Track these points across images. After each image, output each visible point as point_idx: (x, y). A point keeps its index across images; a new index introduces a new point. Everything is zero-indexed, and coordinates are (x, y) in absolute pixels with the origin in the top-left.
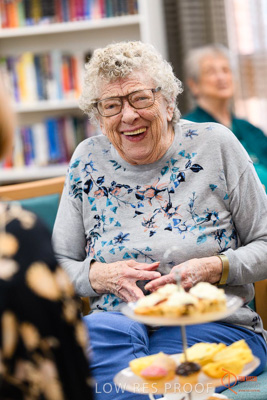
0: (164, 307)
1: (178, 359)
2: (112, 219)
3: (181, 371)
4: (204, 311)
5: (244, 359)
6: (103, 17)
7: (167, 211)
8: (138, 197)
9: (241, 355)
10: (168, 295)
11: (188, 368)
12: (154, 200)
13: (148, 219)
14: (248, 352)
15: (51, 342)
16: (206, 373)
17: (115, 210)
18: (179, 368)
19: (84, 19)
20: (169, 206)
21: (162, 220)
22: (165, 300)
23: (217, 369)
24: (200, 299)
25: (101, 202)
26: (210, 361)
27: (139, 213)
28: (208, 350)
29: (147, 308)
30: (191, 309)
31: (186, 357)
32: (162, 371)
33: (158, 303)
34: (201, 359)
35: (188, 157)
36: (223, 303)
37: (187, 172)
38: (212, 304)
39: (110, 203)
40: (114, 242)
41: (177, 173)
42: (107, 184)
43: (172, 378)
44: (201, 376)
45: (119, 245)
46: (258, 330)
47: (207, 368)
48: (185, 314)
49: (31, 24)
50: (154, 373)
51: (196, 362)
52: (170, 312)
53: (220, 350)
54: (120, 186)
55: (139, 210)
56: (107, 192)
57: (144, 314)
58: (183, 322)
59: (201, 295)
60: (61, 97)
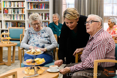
1: (33, 60)
8: (37, 35)
9: (43, 60)
10: (32, 50)
16: (36, 63)
17: (33, 36)
25: (31, 35)
33: (30, 51)
35: (44, 30)
36: (40, 52)
37: (44, 32)
38: (38, 52)
42: (32, 33)
54: (34, 33)
56: (32, 34)
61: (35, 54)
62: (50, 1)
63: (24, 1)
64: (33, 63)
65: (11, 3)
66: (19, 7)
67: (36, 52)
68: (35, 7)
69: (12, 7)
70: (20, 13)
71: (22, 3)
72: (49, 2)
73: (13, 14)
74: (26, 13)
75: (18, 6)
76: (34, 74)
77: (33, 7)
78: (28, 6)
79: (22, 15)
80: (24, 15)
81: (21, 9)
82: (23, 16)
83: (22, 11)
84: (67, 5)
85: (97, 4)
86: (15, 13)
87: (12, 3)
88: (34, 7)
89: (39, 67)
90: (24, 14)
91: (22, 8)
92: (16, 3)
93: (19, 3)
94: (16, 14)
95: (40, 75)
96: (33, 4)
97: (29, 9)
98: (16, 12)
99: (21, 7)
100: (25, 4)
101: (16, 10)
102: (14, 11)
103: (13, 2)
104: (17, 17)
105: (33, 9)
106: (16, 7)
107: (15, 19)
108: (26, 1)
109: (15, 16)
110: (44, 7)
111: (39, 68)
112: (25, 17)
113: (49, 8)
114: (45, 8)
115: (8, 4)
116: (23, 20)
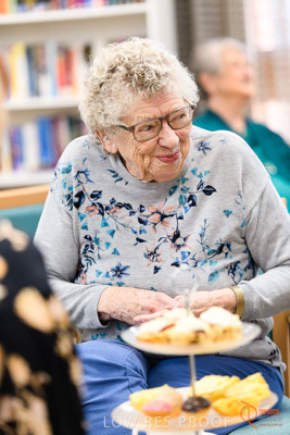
0: (171, 333)
1: (185, 393)
2: (108, 244)
3: (189, 407)
4: (216, 339)
5: (260, 394)
6: (105, 4)
7: (174, 241)
8: (141, 221)
9: (257, 390)
10: (176, 319)
11: (196, 403)
12: (159, 226)
13: (151, 249)
14: (265, 386)
15: (42, 378)
16: (217, 410)
17: (112, 233)
18: (186, 403)
19: (83, 7)
20: (177, 235)
21: (168, 253)
22: (172, 326)
23: (229, 405)
24: (212, 326)
25: (94, 221)
26: (222, 396)
27: (141, 241)
28: (219, 384)
29: (152, 334)
30: (202, 336)
31: (194, 391)
32: (166, 406)
33: (164, 329)
34: (211, 394)
35: (200, 176)
36: (238, 330)
37: (199, 195)
38: (225, 332)
39: (106, 225)
40: (111, 274)
41: (187, 195)
43: (178, 415)
44: (211, 413)
45: (117, 280)
46: (276, 364)
47: (217, 404)
48: (195, 342)
49: (24, 11)
50: (157, 409)
51: (205, 397)
52: (178, 339)
53: (232, 384)
54: (120, 206)
55: (141, 237)
57: (148, 341)
58: (192, 351)
59: (213, 321)
60: (55, 93)
61: (208, 347)
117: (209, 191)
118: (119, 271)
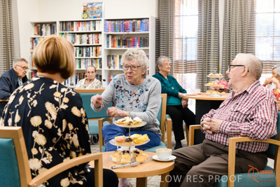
2: (121, 99)
7: (137, 101)
8: (130, 95)
9: (145, 138)
13: (131, 102)
17: (123, 97)
22: (125, 120)
23: (137, 141)
25: (119, 93)
30: (131, 123)
36: (141, 123)
38: (137, 123)
39: (122, 95)
40: (121, 107)
44: (132, 142)
47: (134, 140)
48: (129, 125)
50: (119, 140)
51: (132, 138)
52: (125, 124)
57: (118, 124)
59: (135, 120)
61: (133, 126)
62: (149, 32)
63: (100, 33)
64: (128, 141)
65: (74, 36)
66: (91, 44)
67: (134, 123)
68: (121, 43)
69: (78, 43)
70: (93, 56)
71: (96, 36)
72: (148, 34)
73: (78, 57)
74: (103, 56)
75: (88, 43)
76: (130, 162)
77: (116, 43)
78: (108, 42)
79: (95, 59)
80: (101, 59)
81: (94, 48)
82: (98, 60)
83: (96, 51)
84: (184, 40)
85: (242, 37)
86: (82, 56)
87: (78, 36)
88: (119, 44)
89: (138, 150)
90: (100, 57)
91: (96, 46)
92: (85, 37)
93: (90, 36)
94: (84, 57)
95: (141, 163)
96: (116, 38)
97: (110, 48)
98: (85, 53)
99: (94, 44)
100: (102, 39)
101: (84, 50)
102: (80, 53)
103: (78, 34)
104: (86, 63)
105: (117, 48)
106: (85, 44)
107: (83, 68)
108: (103, 33)
109: (83, 62)
110: (137, 44)
111: (138, 153)
112: (101, 63)
113: (148, 46)
114: (140, 46)
115: (69, 38)
116: (98, 68)
117: (147, 90)
118: (123, 106)
